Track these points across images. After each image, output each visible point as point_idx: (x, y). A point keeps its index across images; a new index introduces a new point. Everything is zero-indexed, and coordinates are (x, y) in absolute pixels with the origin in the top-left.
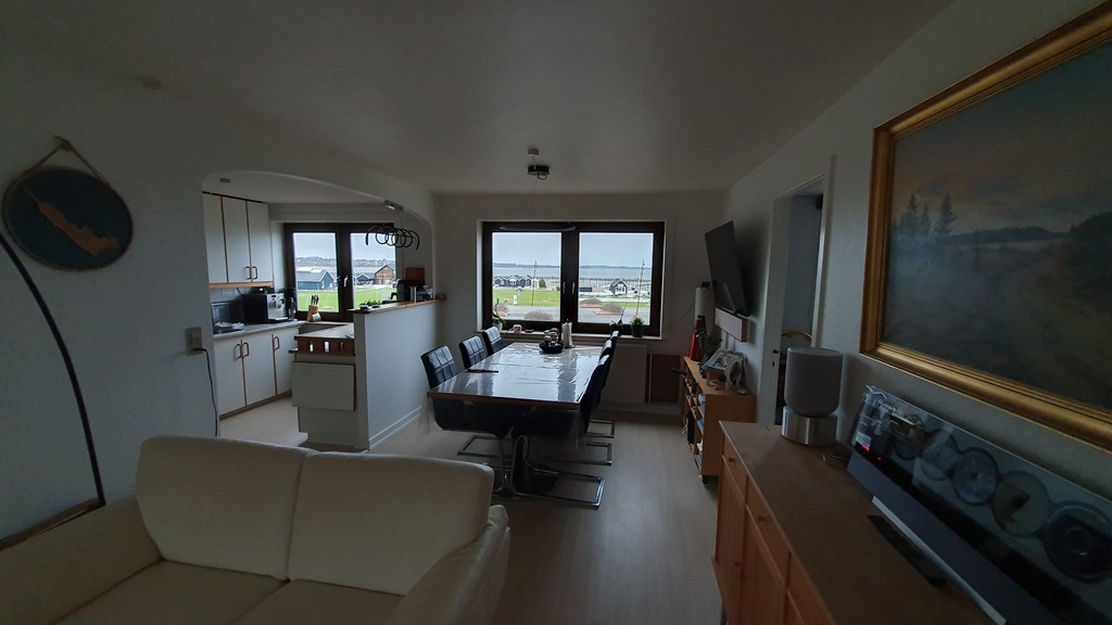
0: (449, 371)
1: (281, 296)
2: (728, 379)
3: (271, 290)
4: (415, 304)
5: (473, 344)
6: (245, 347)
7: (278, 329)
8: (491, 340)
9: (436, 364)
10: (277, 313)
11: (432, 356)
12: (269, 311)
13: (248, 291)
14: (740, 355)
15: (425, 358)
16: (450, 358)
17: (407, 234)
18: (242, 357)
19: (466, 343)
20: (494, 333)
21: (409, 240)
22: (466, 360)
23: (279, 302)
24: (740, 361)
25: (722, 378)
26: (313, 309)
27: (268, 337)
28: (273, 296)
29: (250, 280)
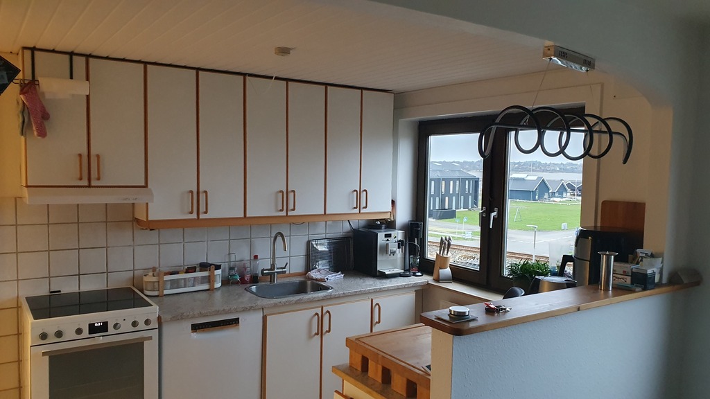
1: (401, 235)
3: (388, 226)
6: (326, 318)
7: (383, 290)
10: (391, 262)
12: (379, 257)
13: (362, 223)
18: (320, 333)
23: (393, 247)
26: (442, 261)
27: (366, 305)
28: (387, 236)
29: (357, 211)
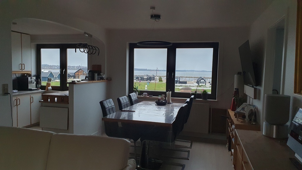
0: (112, 110)
1: (34, 78)
2: (247, 117)
3: (30, 75)
4: (97, 81)
5: (124, 99)
6: (18, 101)
7: (33, 93)
8: (133, 98)
9: (106, 106)
10: (32, 86)
11: (105, 102)
12: (29, 85)
13: (20, 75)
14: (254, 106)
15: (102, 103)
16: (113, 104)
17: (94, 48)
18: (17, 105)
19: (120, 98)
20: (134, 96)
21: (94, 51)
22: (120, 107)
23: (33, 81)
24: (253, 109)
25: (244, 117)
26: (48, 85)
27: (28, 97)
28: (31, 78)
29: (21, 70)
